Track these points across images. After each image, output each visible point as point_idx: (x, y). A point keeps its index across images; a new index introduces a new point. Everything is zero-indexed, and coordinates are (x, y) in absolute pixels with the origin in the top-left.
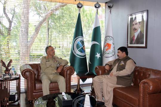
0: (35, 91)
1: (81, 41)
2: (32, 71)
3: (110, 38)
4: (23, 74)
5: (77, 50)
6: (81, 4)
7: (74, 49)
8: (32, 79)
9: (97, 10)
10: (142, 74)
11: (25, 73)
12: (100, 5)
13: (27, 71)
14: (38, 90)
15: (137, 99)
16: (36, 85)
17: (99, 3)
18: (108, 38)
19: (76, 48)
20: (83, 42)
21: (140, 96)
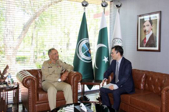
0: (37, 102)
1: (86, 44)
2: (34, 78)
3: (119, 40)
4: (24, 82)
5: (83, 54)
6: (87, 2)
7: (78, 53)
8: (35, 88)
9: (104, 9)
10: (157, 80)
11: (26, 81)
12: (108, 4)
13: (29, 79)
14: (41, 101)
15: (160, 108)
16: (39, 95)
17: (106, 2)
18: (117, 40)
19: (81, 51)
20: (88, 45)
21: (162, 104)
